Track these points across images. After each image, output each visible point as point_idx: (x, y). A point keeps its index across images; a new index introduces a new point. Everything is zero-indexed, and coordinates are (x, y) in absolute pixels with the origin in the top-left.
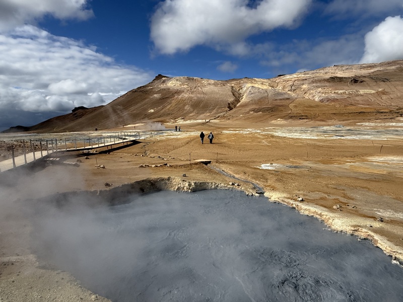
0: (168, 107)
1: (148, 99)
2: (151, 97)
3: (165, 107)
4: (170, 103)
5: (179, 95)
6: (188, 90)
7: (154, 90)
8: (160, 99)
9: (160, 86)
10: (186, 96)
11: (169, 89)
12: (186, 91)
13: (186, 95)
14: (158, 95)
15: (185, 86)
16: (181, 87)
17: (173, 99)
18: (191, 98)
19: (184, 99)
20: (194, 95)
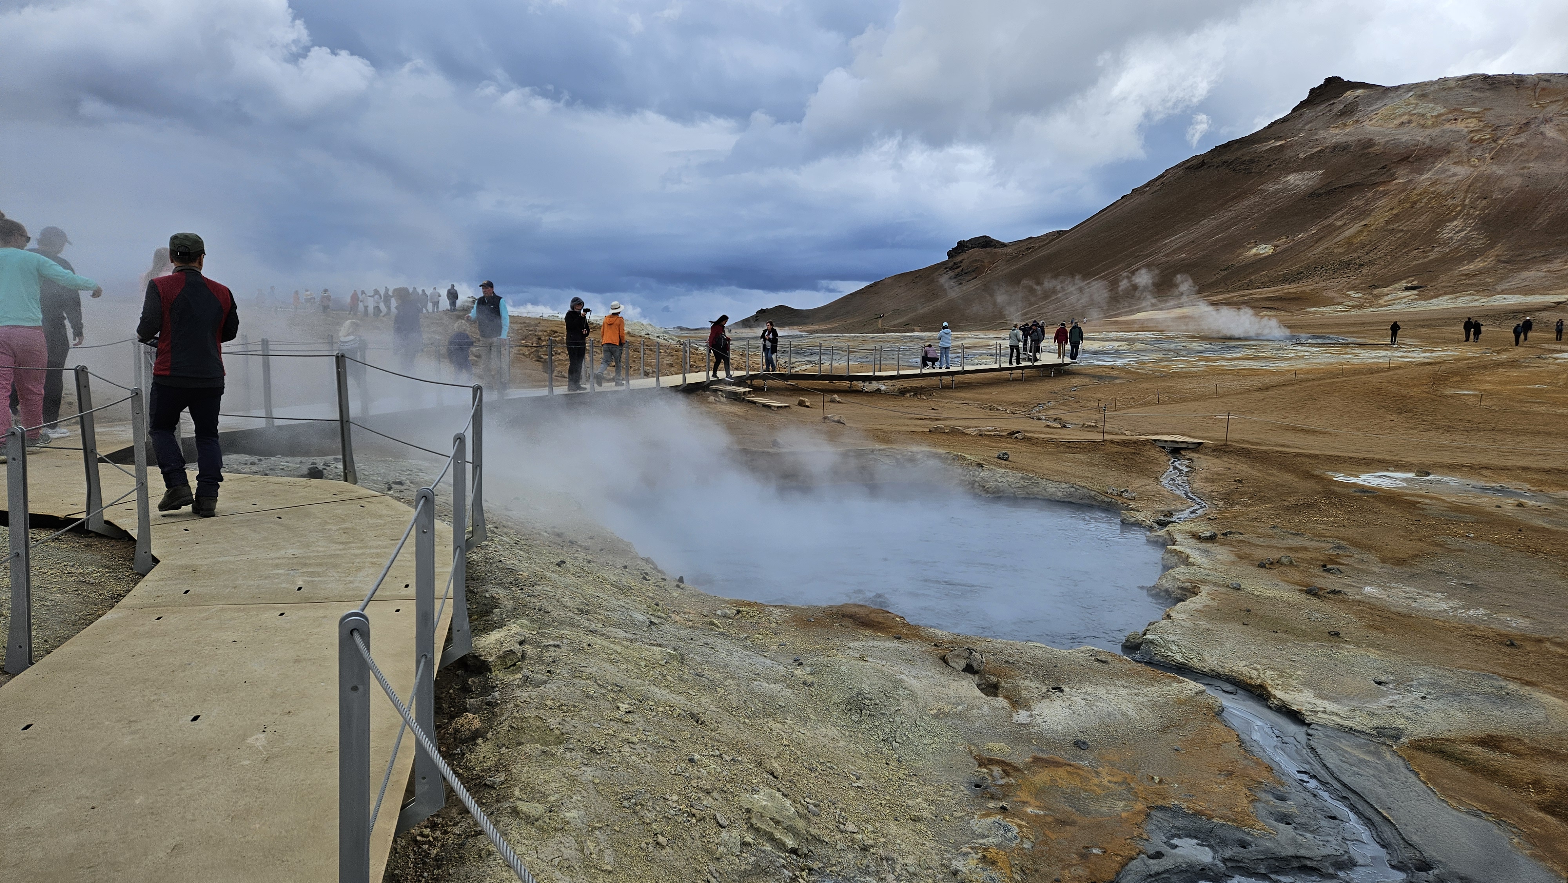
0: (1347, 233)
1: (1253, 199)
2: (1271, 187)
3: (1332, 230)
4: (1364, 213)
5: (1421, 172)
6: (1480, 141)
7: (1289, 153)
8: (1313, 195)
9: (1322, 134)
10: (1462, 171)
11: (1370, 143)
12: (1463, 146)
13: (1458, 171)
14: (1307, 175)
15: (1460, 126)
16: (1437, 131)
17: (1385, 193)
18: (1490, 180)
19: (1444, 189)
20: (1509, 166)
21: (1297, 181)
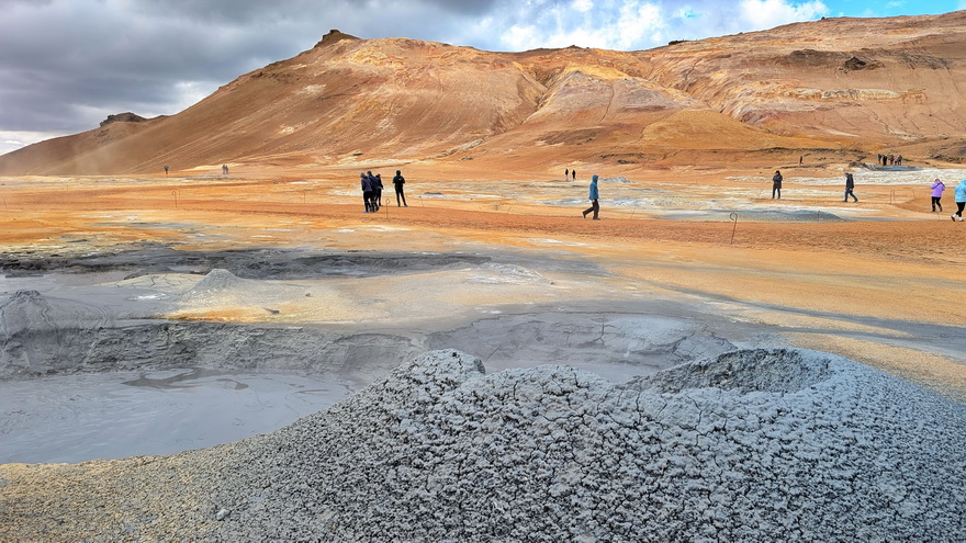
0: (333, 123)
1: (288, 100)
2: (298, 93)
3: (326, 120)
4: (344, 112)
5: (372, 90)
6: (401, 76)
7: (308, 73)
8: (320, 98)
9: (327, 63)
10: (392, 92)
11: (350, 71)
12: (393, 78)
13: (389, 91)
14: (317, 86)
15: (393, 66)
16: (381, 68)
17: (355, 101)
18: (404, 97)
19: (382, 101)
20: (413, 91)
21: (313, 90)
